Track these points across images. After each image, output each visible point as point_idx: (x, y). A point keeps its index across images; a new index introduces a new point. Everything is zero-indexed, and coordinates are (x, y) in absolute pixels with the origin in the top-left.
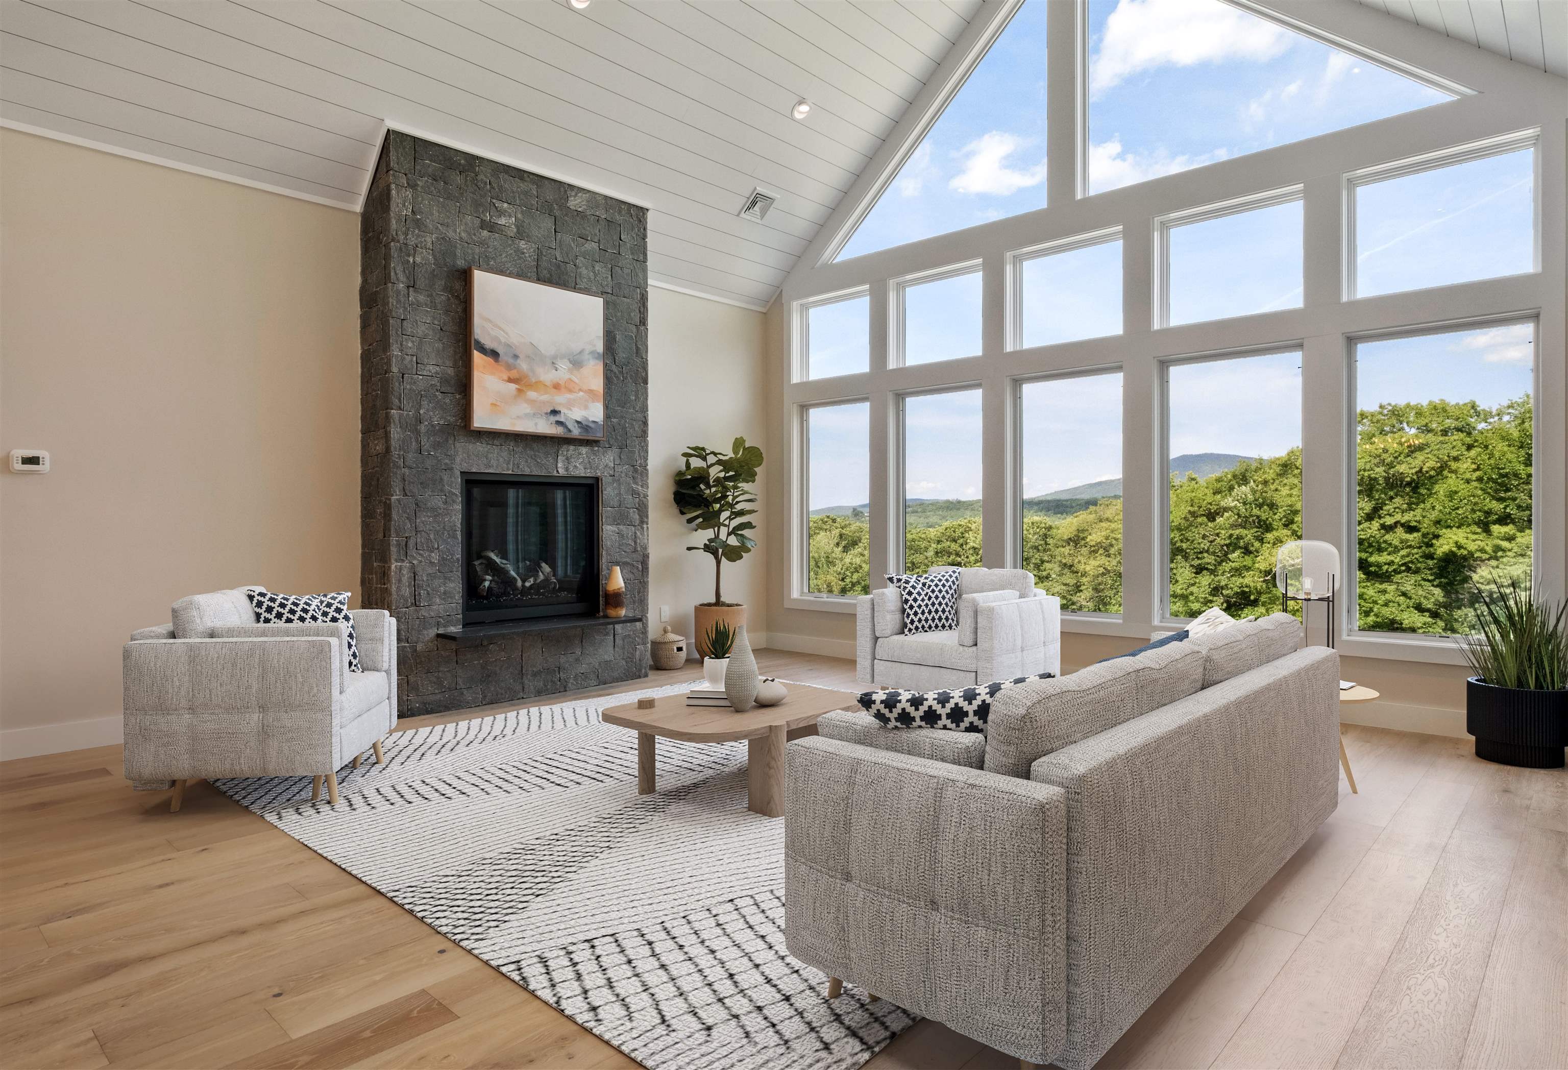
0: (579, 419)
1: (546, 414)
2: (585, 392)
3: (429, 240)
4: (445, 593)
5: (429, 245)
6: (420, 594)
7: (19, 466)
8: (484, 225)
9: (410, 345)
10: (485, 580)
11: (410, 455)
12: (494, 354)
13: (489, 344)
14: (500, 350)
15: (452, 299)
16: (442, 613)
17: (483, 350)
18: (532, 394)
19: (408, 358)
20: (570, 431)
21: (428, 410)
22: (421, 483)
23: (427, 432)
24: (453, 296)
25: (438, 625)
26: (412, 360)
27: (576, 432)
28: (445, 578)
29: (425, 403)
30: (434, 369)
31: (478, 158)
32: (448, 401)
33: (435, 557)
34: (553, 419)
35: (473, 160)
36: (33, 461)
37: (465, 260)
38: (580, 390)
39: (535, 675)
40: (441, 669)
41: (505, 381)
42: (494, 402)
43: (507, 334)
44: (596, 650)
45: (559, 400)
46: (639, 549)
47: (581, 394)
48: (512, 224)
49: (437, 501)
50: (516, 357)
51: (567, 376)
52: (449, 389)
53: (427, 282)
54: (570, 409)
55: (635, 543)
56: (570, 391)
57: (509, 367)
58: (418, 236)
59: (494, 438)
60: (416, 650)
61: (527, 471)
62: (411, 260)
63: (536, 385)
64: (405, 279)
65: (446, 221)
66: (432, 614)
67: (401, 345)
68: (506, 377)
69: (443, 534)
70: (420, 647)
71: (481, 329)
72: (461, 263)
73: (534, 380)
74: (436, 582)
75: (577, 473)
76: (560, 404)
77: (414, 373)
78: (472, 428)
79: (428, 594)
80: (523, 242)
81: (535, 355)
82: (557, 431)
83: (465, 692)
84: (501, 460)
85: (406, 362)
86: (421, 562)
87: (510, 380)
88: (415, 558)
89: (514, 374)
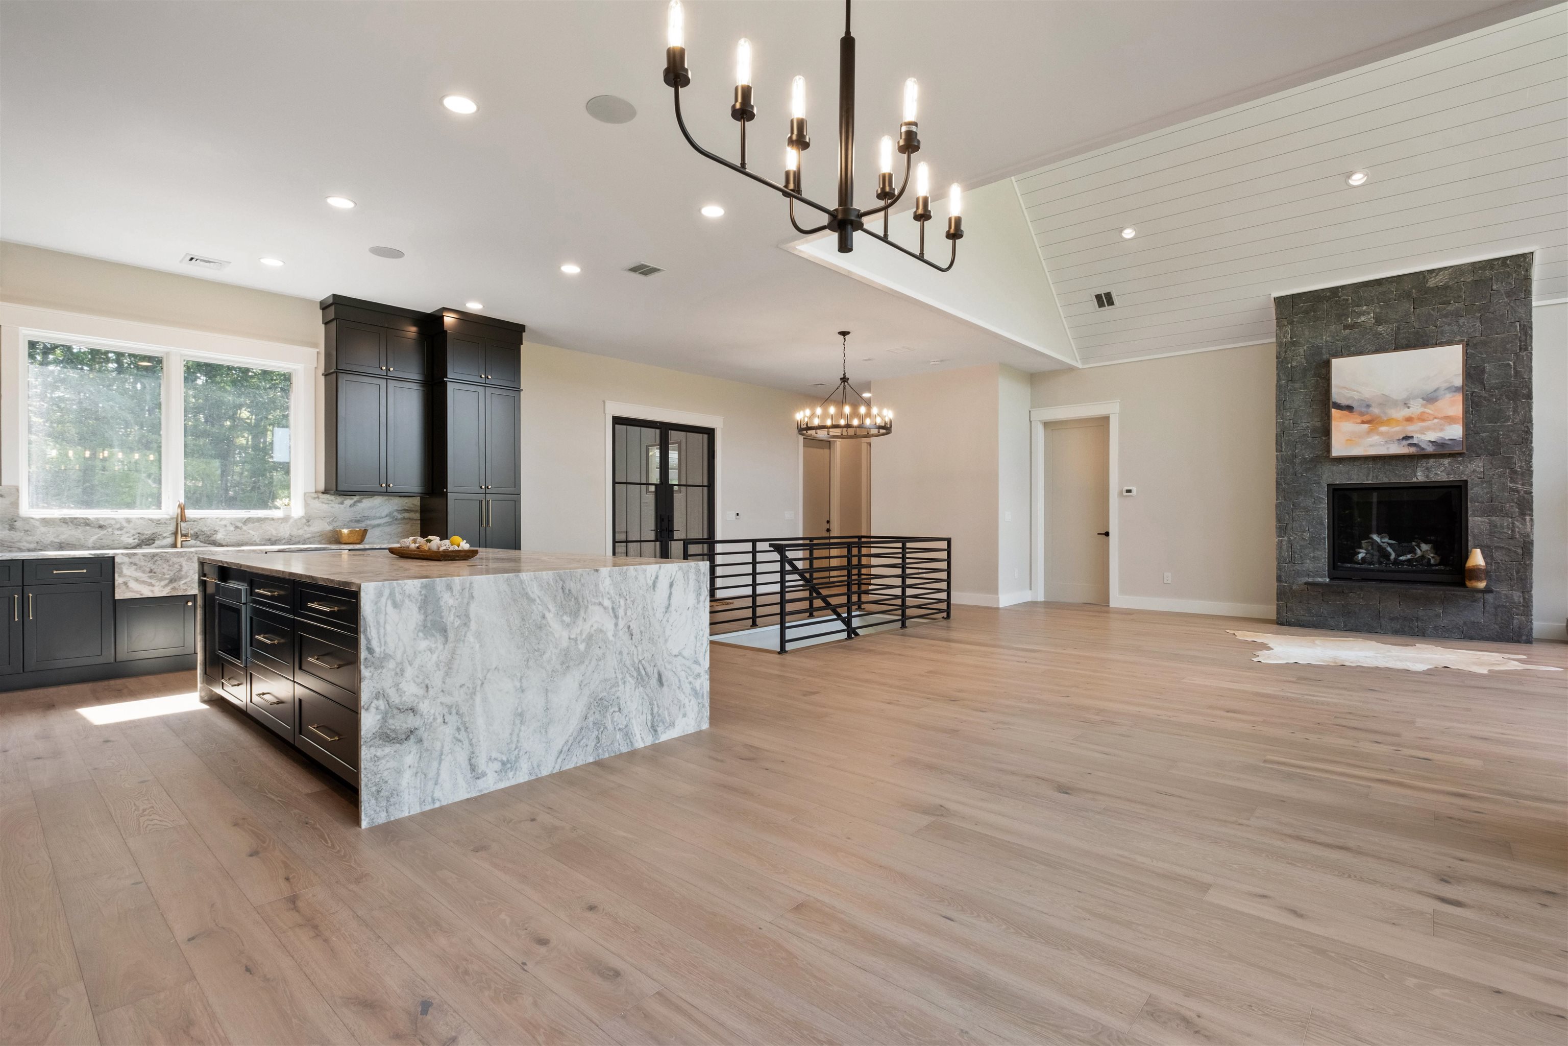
0: (1433, 439)
1: (1399, 440)
2: (1441, 418)
3: (1301, 350)
4: (1314, 557)
5: (1302, 353)
6: (1295, 557)
7: (1125, 494)
8: (1346, 327)
9: (1288, 414)
10: (1359, 553)
11: (1288, 477)
12: (1349, 408)
13: (1343, 402)
14: (1354, 405)
15: (1320, 381)
16: (1311, 569)
17: (1338, 407)
18: (1383, 429)
19: (1287, 422)
20: (1423, 449)
21: (1301, 450)
22: (1297, 493)
23: (1301, 462)
24: (1321, 378)
25: (1308, 576)
26: (1290, 423)
27: (1430, 449)
28: (1314, 549)
29: (1299, 446)
30: (1304, 425)
31: (1337, 288)
32: (1316, 442)
33: (1307, 536)
34: (1405, 443)
35: (1334, 291)
36: (1129, 491)
37: (1329, 354)
38: (1435, 418)
39: (1392, 619)
40: (1310, 602)
41: (1359, 423)
42: (1349, 438)
43: (1360, 393)
44: (1461, 611)
45: (1411, 429)
46: (1518, 537)
47: (1436, 421)
48: (1371, 318)
49: (1309, 502)
50: (1368, 406)
51: (1421, 410)
52: (1317, 435)
53: (1301, 375)
54: (1424, 434)
55: (1513, 531)
56: (1423, 420)
57: (1362, 414)
58: (1294, 350)
59: (1354, 461)
60: (1292, 589)
61: (1386, 480)
62: (1289, 366)
63: (1389, 422)
64: (1286, 378)
65: (1315, 335)
66: (1304, 569)
67: (1283, 415)
68: (1359, 421)
69: (1313, 522)
70: (1294, 587)
71: (1338, 393)
72: (1325, 357)
73: (1385, 419)
74: (1307, 551)
75: (1439, 478)
76: (1412, 431)
77: (1291, 429)
78: (1331, 457)
79: (1301, 556)
80: (1381, 327)
81: (1386, 402)
82: (1412, 450)
83: (1329, 619)
84: (1361, 474)
85: (1285, 425)
86: (1296, 538)
87: (1363, 422)
88: (1291, 536)
89: (1366, 418)
